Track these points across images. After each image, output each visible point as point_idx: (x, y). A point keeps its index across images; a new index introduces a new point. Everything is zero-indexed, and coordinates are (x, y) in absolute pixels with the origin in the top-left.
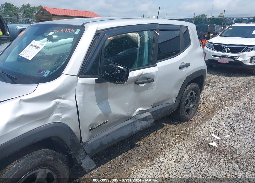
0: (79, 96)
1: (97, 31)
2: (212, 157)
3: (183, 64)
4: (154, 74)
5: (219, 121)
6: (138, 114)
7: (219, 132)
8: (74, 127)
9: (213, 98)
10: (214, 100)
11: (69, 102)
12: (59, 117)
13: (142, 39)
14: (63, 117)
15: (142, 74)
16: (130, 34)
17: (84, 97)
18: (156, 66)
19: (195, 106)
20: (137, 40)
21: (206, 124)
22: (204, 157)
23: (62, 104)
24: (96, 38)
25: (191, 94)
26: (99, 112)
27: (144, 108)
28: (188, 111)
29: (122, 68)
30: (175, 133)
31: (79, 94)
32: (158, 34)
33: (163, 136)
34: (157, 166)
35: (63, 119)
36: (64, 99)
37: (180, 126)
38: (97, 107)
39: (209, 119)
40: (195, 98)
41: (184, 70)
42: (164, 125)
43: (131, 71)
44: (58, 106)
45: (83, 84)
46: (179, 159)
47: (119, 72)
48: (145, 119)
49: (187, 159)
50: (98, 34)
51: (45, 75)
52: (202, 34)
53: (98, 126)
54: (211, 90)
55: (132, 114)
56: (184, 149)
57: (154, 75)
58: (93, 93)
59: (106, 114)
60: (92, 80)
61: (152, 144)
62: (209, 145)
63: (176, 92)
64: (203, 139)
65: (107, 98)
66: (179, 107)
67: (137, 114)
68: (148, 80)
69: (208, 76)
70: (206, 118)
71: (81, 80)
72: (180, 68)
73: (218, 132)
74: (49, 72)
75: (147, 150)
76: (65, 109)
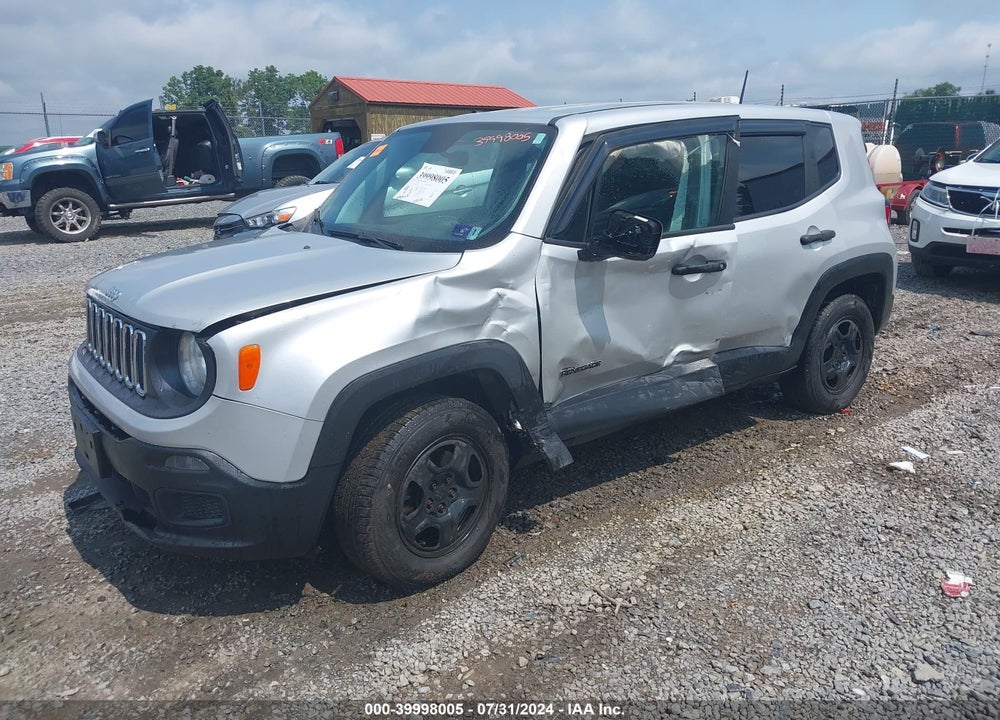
0: (544, 286)
1: (585, 136)
2: (894, 492)
3: (813, 233)
4: (727, 249)
5: (936, 417)
6: (679, 362)
7: (931, 441)
8: (529, 359)
9: (928, 361)
10: (931, 367)
11: (522, 296)
12: (501, 329)
13: (695, 159)
14: (509, 330)
15: (692, 246)
16: (663, 144)
17: (553, 289)
18: (733, 228)
19: (856, 370)
20: (680, 161)
21: (892, 424)
22: (868, 489)
23: (509, 300)
24: (583, 152)
25: (844, 328)
26: (583, 333)
27: (696, 347)
28: (833, 381)
29: (645, 220)
30: (790, 438)
31: (542, 281)
32: (738, 143)
33: (749, 443)
34: (728, 500)
35: (509, 335)
36: (512, 289)
37: (804, 425)
38: (578, 320)
39: (904, 413)
40: (858, 343)
41: (819, 249)
42: (755, 421)
43: (664, 237)
44: (502, 304)
45: (552, 259)
46: (794, 492)
47: (638, 230)
48: (700, 375)
49: (817, 494)
50: (587, 143)
51: (472, 237)
52: (921, 158)
53: (578, 370)
54: (927, 340)
55: (663, 358)
56: (810, 473)
57: (725, 253)
58: (570, 285)
59: (599, 342)
60: (570, 252)
61: (718, 459)
62: (891, 469)
63: (795, 312)
64: (874, 456)
65: (601, 302)
66: (803, 361)
67: (675, 362)
68: (710, 265)
69: (927, 302)
70: (895, 411)
71: (549, 250)
72: (804, 242)
73: (927, 443)
74: (479, 229)
75: (702, 470)
76: (514, 312)
